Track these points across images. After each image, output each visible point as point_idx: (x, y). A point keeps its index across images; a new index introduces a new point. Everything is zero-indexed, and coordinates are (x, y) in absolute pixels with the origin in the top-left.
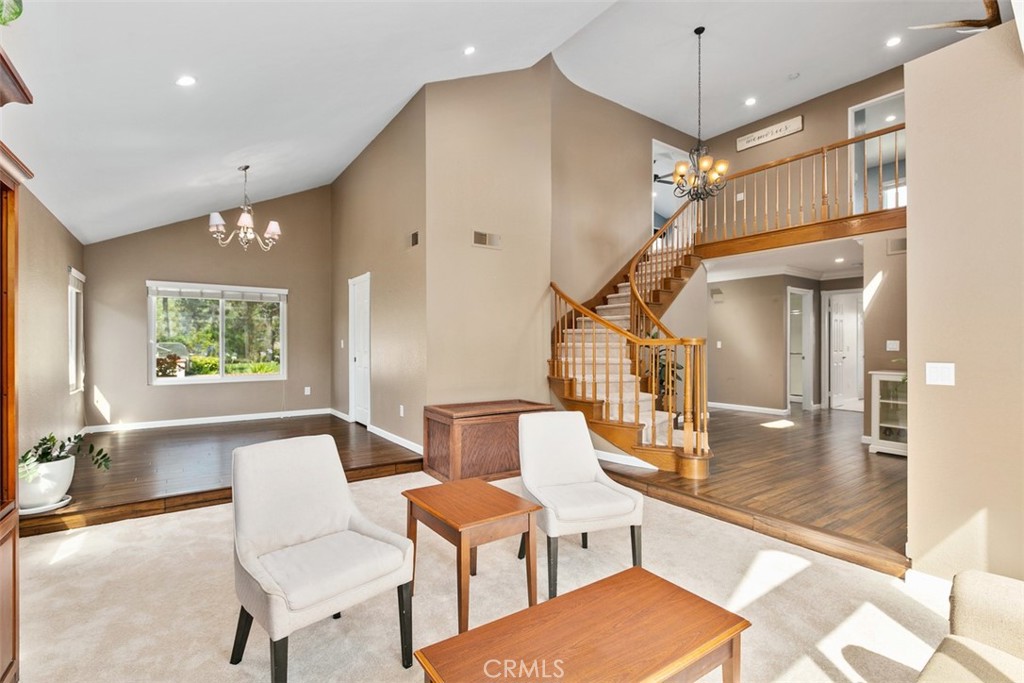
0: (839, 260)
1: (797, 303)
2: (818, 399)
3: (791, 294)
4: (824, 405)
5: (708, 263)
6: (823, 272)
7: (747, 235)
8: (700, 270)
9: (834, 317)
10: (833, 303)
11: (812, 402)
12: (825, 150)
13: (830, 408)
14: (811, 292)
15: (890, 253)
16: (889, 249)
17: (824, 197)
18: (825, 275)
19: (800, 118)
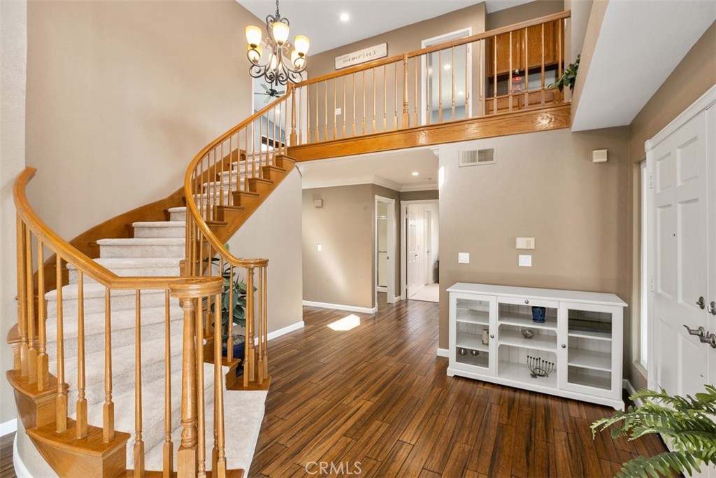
0: (415, 174)
1: (383, 210)
2: (398, 293)
3: (379, 202)
4: (403, 297)
5: (302, 166)
6: (402, 185)
7: (336, 139)
8: (293, 174)
9: (410, 222)
10: (409, 211)
11: (394, 295)
12: (406, 58)
13: (407, 299)
14: (394, 200)
15: (461, 164)
16: (461, 160)
17: (404, 105)
18: (403, 187)
19: (385, 44)
